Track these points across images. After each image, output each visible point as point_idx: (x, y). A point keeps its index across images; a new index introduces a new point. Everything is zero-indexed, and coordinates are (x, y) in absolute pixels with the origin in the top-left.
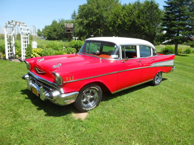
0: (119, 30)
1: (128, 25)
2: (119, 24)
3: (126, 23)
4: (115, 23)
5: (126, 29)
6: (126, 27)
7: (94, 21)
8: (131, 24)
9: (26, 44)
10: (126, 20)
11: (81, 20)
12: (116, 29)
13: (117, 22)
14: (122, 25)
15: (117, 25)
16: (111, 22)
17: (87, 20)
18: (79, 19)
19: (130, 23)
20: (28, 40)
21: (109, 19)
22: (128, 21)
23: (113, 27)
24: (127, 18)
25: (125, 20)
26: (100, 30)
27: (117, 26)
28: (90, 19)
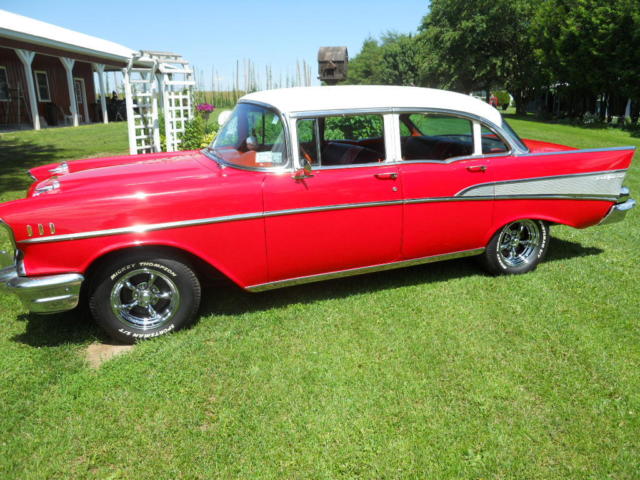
0: (570, 58)
1: (603, 37)
2: (571, 35)
3: (595, 28)
4: (555, 31)
5: (595, 53)
6: (594, 45)
7: (478, 30)
8: (615, 32)
9: (182, 119)
10: (596, 15)
11: (437, 29)
12: (558, 53)
13: (563, 28)
14: (580, 35)
15: (562, 38)
16: (543, 28)
17: (454, 31)
18: (431, 27)
19: (611, 26)
20: (189, 108)
21: (537, 21)
22: (602, 22)
23: (548, 46)
24: (601, 8)
25: (593, 19)
26: (499, 63)
27: (564, 42)
28: (465, 24)
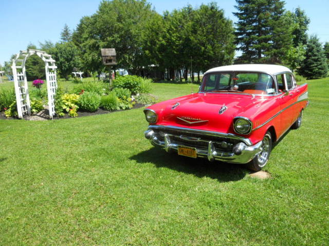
0: (163, 54)
1: (177, 46)
2: (162, 44)
3: (174, 42)
4: (153, 43)
5: (175, 52)
6: (174, 49)
7: (117, 41)
8: (183, 44)
10: (173, 37)
11: (93, 41)
12: (157, 52)
13: (157, 42)
14: (167, 45)
15: (158, 46)
16: (146, 42)
17: (104, 41)
18: (89, 39)
19: (181, 41)
21: (143, 37)
22: (176, 40)
23: (151, 50)
24: (175, 34)
26: (127, 57)
27: (159, 48)
28: (110, 39)
